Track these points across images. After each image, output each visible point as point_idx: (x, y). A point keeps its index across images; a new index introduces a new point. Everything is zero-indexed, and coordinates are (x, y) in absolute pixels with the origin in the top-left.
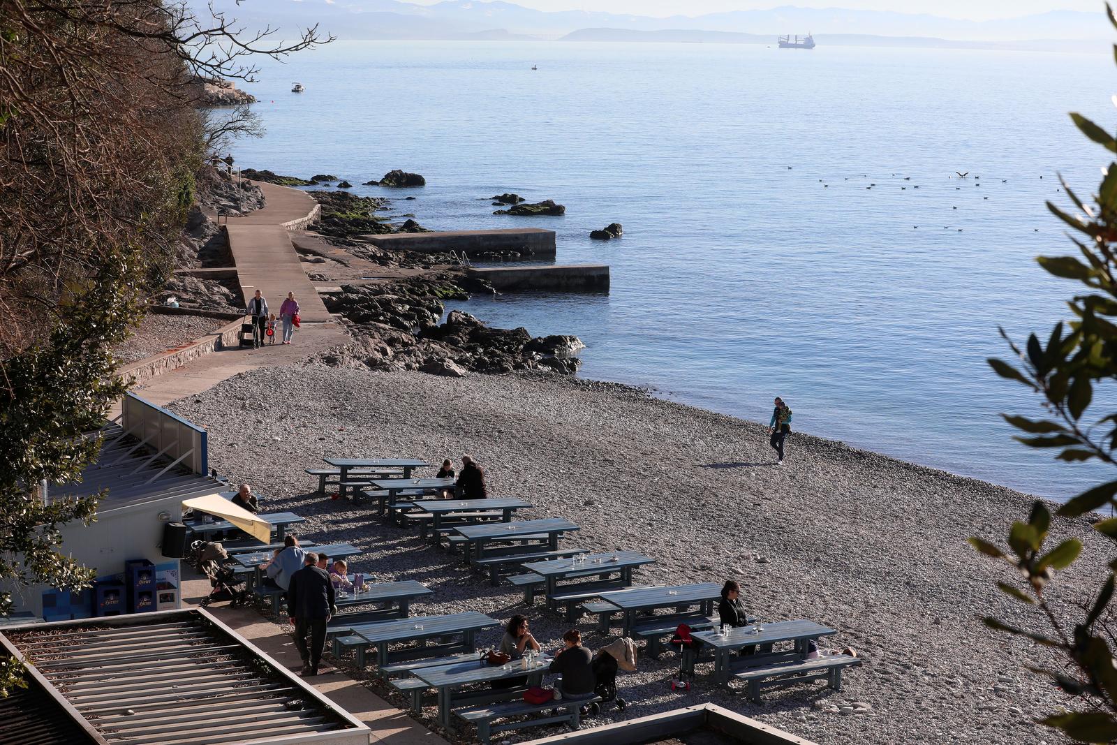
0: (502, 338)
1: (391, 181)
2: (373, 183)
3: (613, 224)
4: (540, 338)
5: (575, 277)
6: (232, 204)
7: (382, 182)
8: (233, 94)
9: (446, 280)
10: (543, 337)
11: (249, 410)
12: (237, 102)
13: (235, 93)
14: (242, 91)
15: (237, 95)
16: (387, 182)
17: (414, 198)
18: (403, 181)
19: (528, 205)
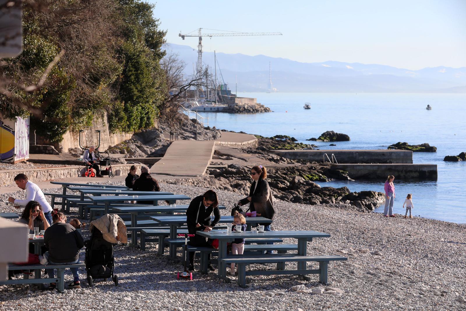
0: (328, 193)
1: (325, 138)
2: (313, 139)
3: (463, 153)
4: (355, 193)
5: (411, 171)
7: (320, 138)
8: (255, 106)
9: (314, 170)
10: (357, 192)
12: (257, 111)
13: (256, 105)
14: (262, 104)
15: (257, 107)
16: (323, 138)
17: (335, 145)
18: (335, 138)
19: (410, 146)
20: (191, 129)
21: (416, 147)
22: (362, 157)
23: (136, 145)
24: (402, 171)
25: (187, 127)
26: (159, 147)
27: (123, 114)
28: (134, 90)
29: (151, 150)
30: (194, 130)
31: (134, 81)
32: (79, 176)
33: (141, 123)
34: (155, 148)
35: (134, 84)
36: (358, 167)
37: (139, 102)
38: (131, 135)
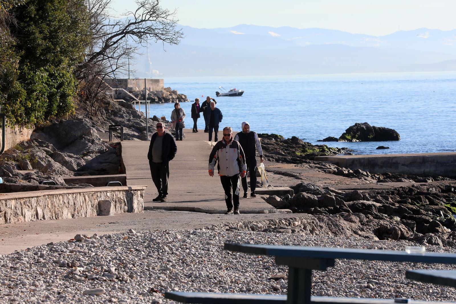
1: (353, 137)
2: (332, 139)
6: (137, 134)
8: (161, 91)
11: (79, 281)
13: (164, 91)
15: (166, 94)
16: (349, 137)
17: (388, 148)
20: (129, 120)
23: (47, 152)
25: (122, 117)
26: (94, 156)
27: (17, 85)
28: (37, 35)
29: (79, 161)
30: (137, 123)
31: (35, 15)
33: (50, 106)
34: (85, 158)
35: (36, 23)
37: (46, 62)
38: (31, 132)
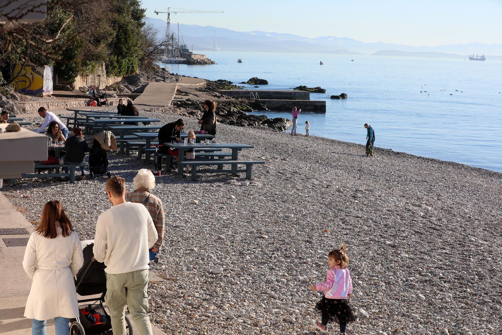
0: (253, 119)
1: (252, 82)
2: (244, 83)
3: (343, 94)
4: (271, 119)
5: (308, 105)
6: (162, 79)
7: (248, 82)
9: (243, 103)
10: (272, 118)
12: (206, 63)
14: (209, 59)
15: (206, 61)
16: (250, 82)
17: (258, 87)
18: (258, 82)
19: (308, 88)
20: (161, 75)
21: (312, 89)
22: (276, 95)
23: (124, 85)
24: (302, 105)
25: (159, 73)
26: (140, 87)
27: (115, 64)
28: (124, 48)
29: (134, 88)
30: (164, 76)
31: (123, 42)
32: (85, 106)
33: (128, 70)
34: (137, 87)
35: (123, 44)
36: (273, 102)
37: (126, 57)
38: (121, 78)
